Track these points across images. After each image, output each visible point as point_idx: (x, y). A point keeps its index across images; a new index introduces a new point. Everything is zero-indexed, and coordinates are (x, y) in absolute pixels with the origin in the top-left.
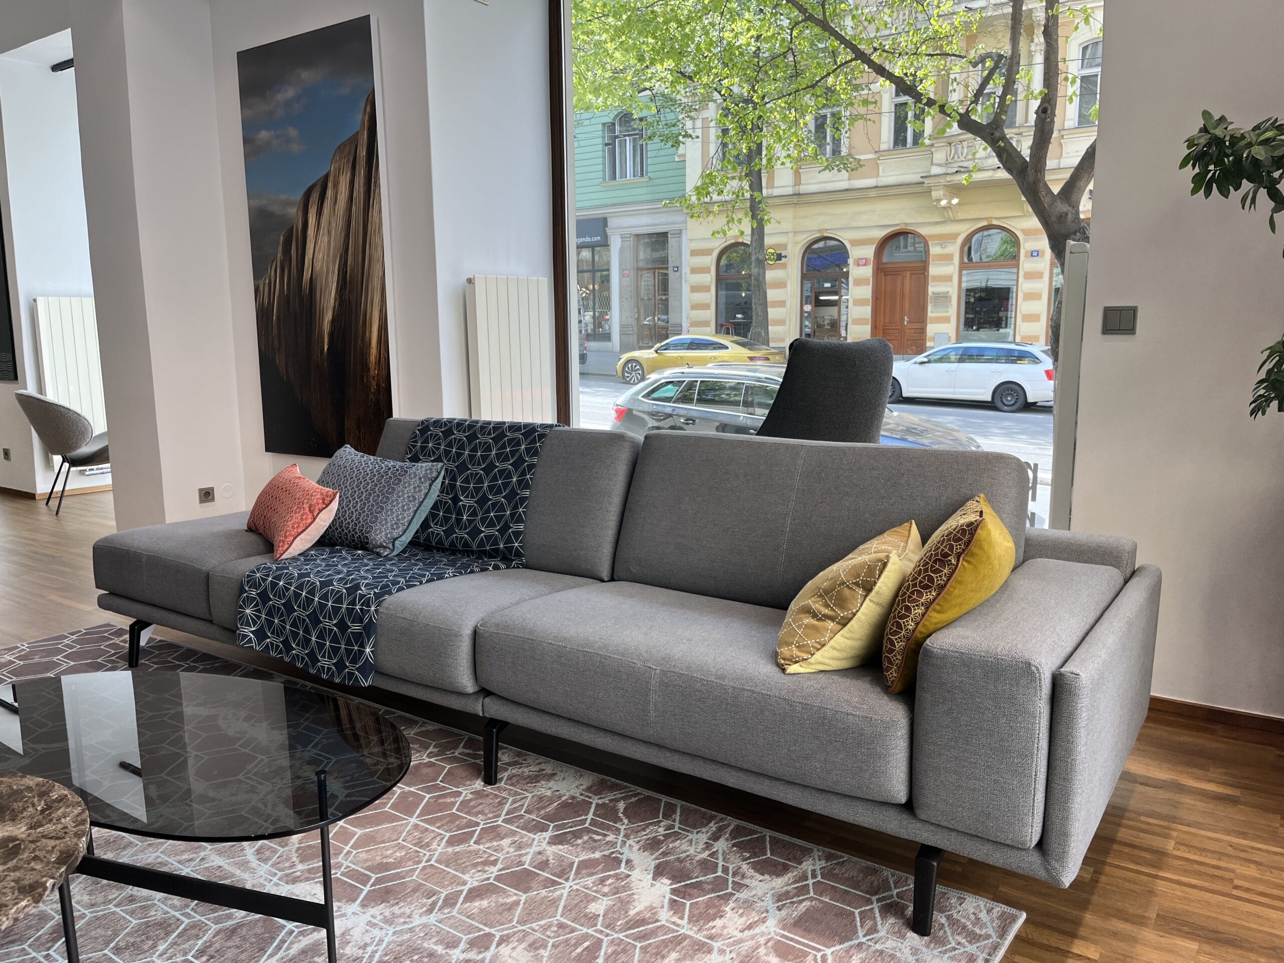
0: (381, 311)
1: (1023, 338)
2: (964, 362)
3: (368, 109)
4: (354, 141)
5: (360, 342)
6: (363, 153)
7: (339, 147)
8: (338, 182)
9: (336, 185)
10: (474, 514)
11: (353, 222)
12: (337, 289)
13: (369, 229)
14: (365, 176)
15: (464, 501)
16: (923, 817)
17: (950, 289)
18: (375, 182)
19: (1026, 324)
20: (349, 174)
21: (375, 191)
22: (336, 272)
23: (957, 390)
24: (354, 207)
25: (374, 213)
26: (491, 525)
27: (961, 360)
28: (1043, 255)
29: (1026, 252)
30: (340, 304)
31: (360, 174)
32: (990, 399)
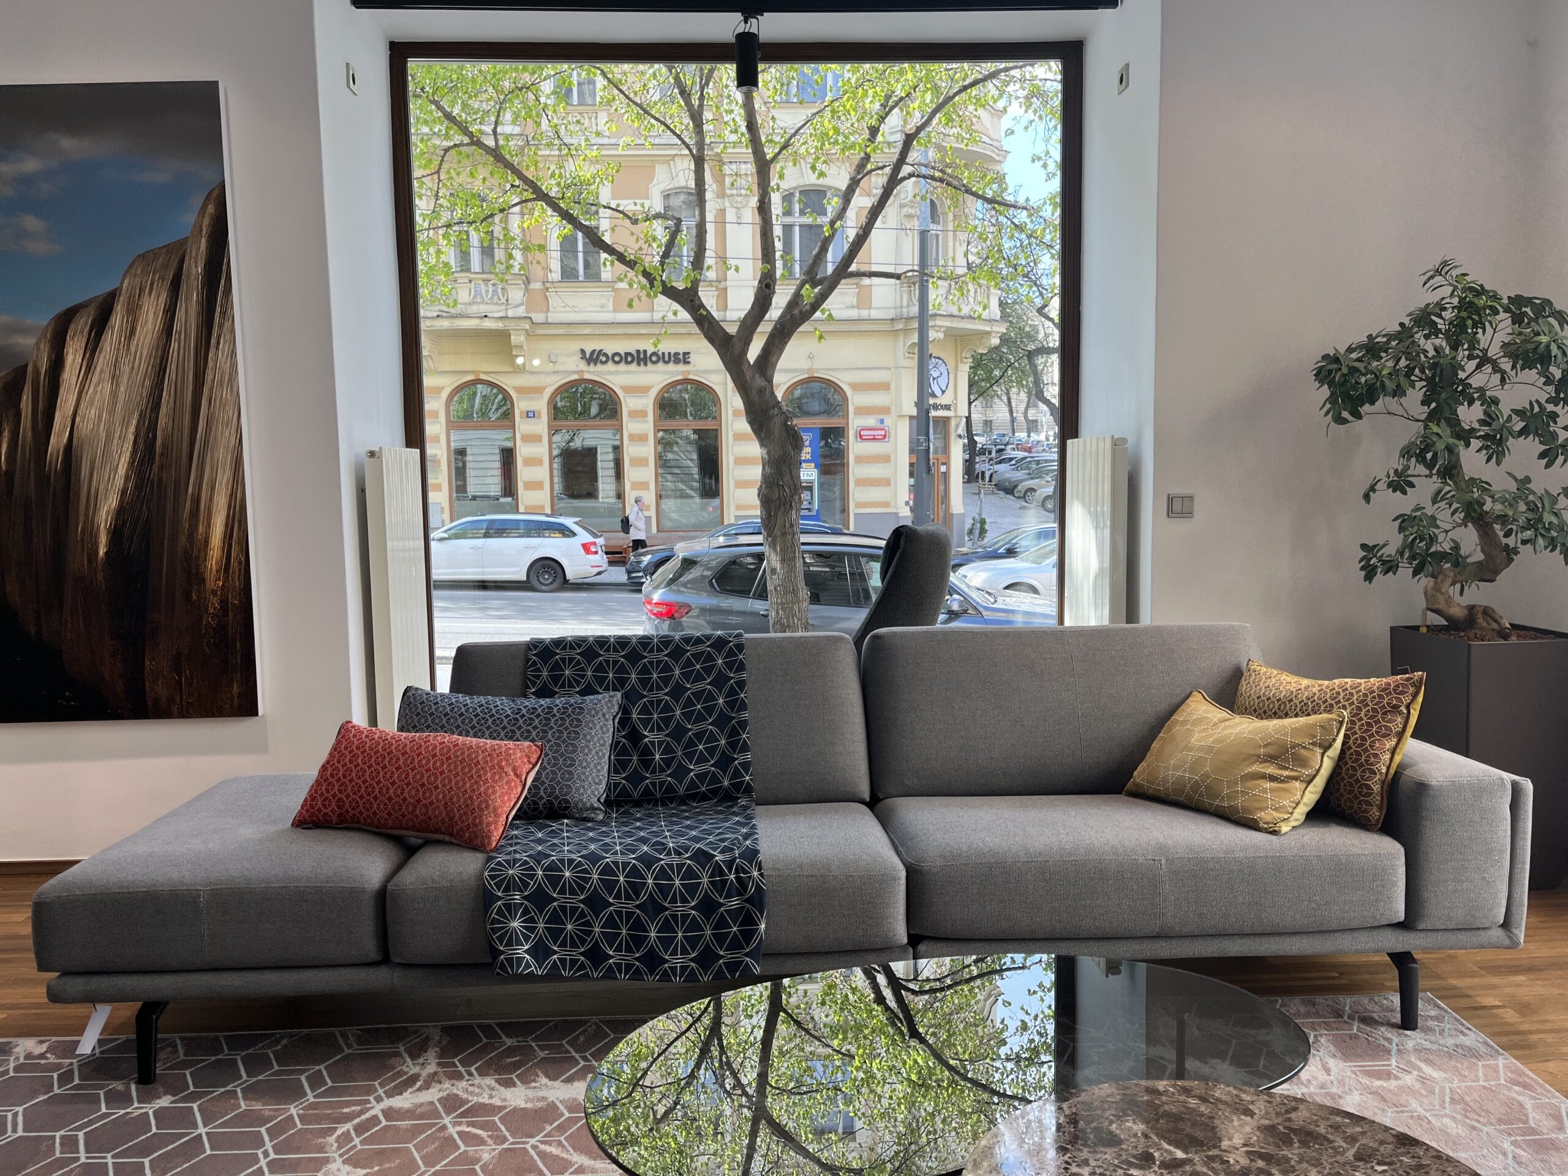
0: (232, 496)
1: (526, 508)
2: (490, 537)
3: (211, 209)
4: (178, 252)
5: (183, 540)
6: (196, 268)
7: (143, 256)
8: (139, 307)
9: (133, 310)
10: (668, 749)
11: (172, 368)
12: (131, 463)
13: (209, 377)
14: (201, 303)
15: (650, 737)
16: (1422, 926)
17: (438, 452)
18: (224, 314)
19: (528, 492)
20: (164, 296)
21: (221, 326)
22: (131, 437)
23: (486, 570)
24: (174, 345)
25: (218, 358)
26: (702, 759)
27: (487, 535)
28: (540, 417)
29: (521, 413)
30: (138, 487)
31: (188, 299)
32: (524, 578)
